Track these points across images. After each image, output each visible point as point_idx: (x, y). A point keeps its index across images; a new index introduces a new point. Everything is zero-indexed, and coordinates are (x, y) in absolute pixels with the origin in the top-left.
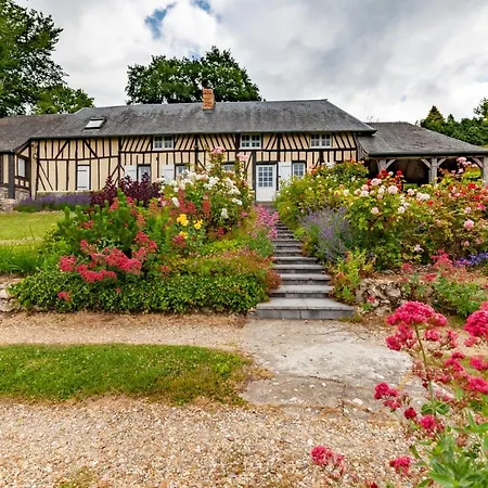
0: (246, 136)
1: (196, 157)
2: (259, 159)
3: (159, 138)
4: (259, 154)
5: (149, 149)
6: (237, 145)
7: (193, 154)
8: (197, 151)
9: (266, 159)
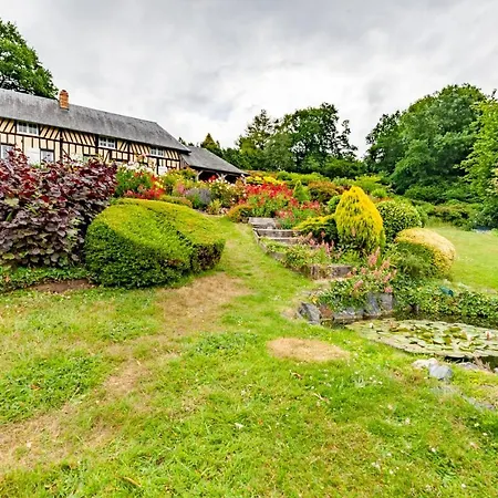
0: (104, 138)
1: (61, 146)
2: (114, 157)
3: (23, 124)
4: (114, 153)
5: (13, 131)
6: (97, 143)
7: (58, 144)
8: (61, 141)
9: (120, 157)
